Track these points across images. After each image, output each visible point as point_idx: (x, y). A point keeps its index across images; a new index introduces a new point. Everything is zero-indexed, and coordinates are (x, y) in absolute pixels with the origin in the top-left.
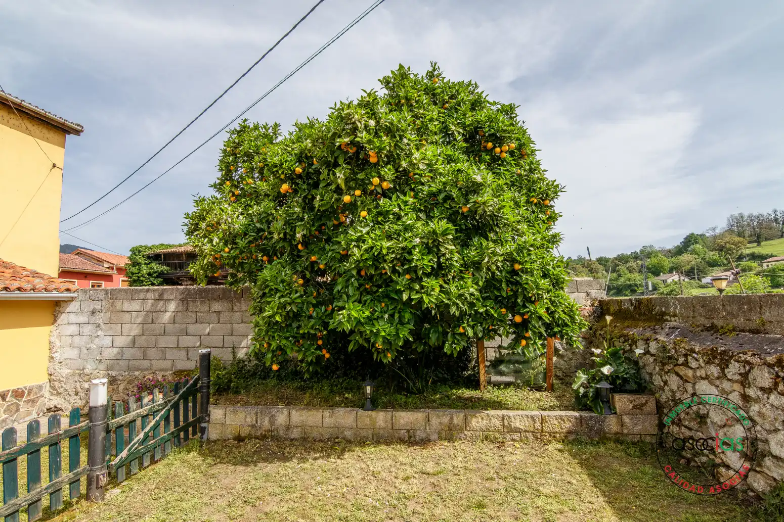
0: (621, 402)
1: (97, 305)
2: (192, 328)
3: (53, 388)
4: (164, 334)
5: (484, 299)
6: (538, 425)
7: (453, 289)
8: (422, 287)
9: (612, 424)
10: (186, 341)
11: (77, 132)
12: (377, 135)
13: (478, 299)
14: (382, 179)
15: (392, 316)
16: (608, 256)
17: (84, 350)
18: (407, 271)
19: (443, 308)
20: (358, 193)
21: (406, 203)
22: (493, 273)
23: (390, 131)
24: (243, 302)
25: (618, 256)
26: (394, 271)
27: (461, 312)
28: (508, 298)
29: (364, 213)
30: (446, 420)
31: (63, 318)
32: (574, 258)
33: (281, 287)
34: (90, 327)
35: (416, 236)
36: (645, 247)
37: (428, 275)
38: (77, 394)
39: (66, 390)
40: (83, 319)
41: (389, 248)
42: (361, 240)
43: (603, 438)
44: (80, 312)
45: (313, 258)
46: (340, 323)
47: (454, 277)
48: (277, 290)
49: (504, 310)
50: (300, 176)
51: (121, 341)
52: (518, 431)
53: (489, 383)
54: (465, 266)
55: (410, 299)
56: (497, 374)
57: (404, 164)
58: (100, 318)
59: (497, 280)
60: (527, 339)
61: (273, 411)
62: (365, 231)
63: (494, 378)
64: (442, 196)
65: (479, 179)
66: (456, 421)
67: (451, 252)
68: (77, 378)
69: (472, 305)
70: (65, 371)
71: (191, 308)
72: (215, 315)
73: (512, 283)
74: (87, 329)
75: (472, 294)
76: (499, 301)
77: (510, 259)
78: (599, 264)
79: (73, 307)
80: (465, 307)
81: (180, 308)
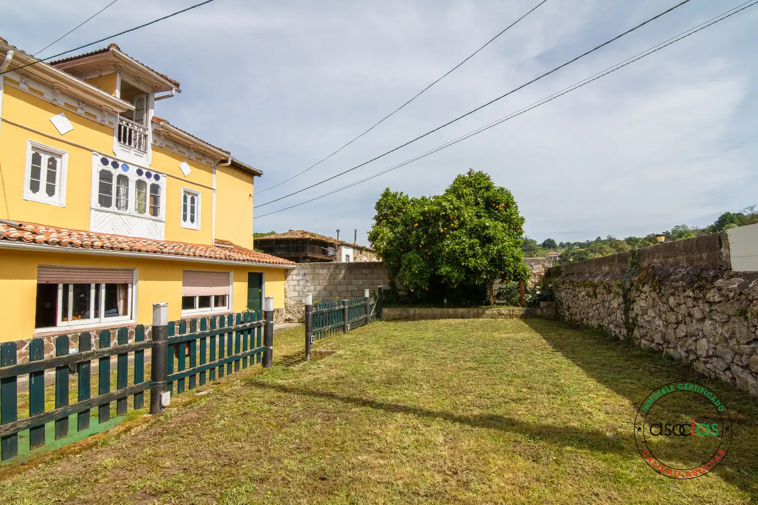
0: (542, 304)
1: (307, 271)
2: (353, 282)
3: (287, 310)
4: (340, 284)
5: (490, 265)
6: (511, 313)
7: (479, 262)
8: (469, 261)
9: (539, 312)
10: (350, 288)
11: (259, 175)
12: (453, 210)
13: (488, 265)
14: (454, 224)
15: (458, 270)
16: (637, 237)
17: (301, 293)
18: (464, 256)
19: (475, 268)
20: (446, 229)
21: (462, 232)
22: (493, 256)
23: (458, 209)
24: (378, 270)
25: (649, 236)
26: (459, 256)
27: (482, 269)
28: (499, 265)
29: (448, 236)
30: (476, 311)
31: (290, 277)
32: (604, 238)
33: (416, 261)
34: (303, 281)
35: (467, 244)
36: (677, 227)
37: (470, 257)
38: (299, 313)
39: (294, 311)
40: (299, 278)
41: (458, 248)
42: (448, 245)
43: (535, 316)
44: (298, 274)
45: (426, 250)
46: (441, 272)
47: (479, 258)
48: (415, 262)
49: (497, 270)
50: (422, 221)
51: (319, 288)
52: (503, 314)
53: (495, 303)
54: (483, 254)
55: (465, 265)
56: (498, 299)
57: (462, 219)
58: (308, 278)
59: (495, 259)
60: (507, 280)
61: (408, 309)
62: (449, 242)
63: (497, 301)
64: (474, 230)
65: (488, 224)
66: (480, 312)
67: (478, 249)
68: (299, 305)
69: (485, 267)
70: (292, 303)
71: (352, 273)
72: (364, 275)
73: (500, 260)
74: (302, 283)
75: (485, 263)
76: (496, 266)
77: (499, 251)
78: (628, 244)
79: (295, 272)
80: (483, 268)
81: (347, 273)
